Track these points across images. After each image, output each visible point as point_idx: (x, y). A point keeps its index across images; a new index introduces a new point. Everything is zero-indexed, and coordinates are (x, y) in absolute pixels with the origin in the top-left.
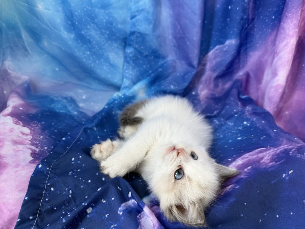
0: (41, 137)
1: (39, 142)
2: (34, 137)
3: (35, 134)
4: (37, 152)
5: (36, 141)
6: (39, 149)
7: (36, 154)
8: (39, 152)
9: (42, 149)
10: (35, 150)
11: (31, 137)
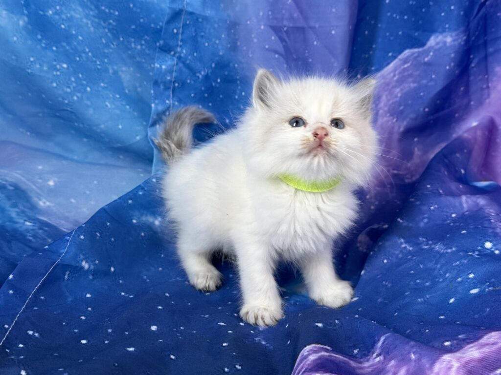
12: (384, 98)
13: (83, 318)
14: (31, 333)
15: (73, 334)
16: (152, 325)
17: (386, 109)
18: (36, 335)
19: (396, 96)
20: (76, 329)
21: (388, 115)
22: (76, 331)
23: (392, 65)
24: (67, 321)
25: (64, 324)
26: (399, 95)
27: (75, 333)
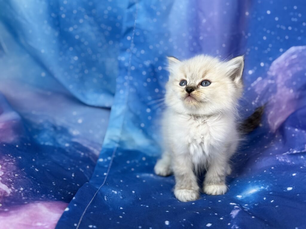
0: (16, 175)
1: (13, 180)
2: (6, 173)
3: (7, 170)
4: (8, 195)
5: (8, 179)
6: (12, 189)
7: (7, 197)
8: (11, 195)
9: (16, 190)
10: (5, 192)
11: (3, 173)
12: (280, 77)
13: (121, 217)
14: (91, 226)
17: (283, 83)
18: (95, 227)
19: (288, 76)
21: (285, 87)
23: (283, 57)
24: (112, 218)
25: (110, 219)
26: (291, 75)
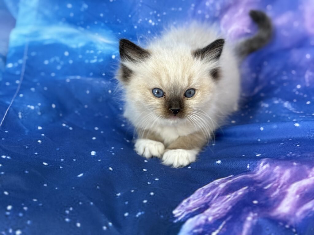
13: (40, 141)
15: (35, 156)
16: (92, 151)
20: (36, 152)
22: (36, 153)
24: (29, 145)
25: (27, 147)
27: (36, 155)
